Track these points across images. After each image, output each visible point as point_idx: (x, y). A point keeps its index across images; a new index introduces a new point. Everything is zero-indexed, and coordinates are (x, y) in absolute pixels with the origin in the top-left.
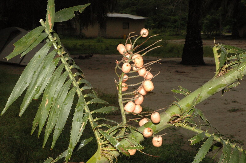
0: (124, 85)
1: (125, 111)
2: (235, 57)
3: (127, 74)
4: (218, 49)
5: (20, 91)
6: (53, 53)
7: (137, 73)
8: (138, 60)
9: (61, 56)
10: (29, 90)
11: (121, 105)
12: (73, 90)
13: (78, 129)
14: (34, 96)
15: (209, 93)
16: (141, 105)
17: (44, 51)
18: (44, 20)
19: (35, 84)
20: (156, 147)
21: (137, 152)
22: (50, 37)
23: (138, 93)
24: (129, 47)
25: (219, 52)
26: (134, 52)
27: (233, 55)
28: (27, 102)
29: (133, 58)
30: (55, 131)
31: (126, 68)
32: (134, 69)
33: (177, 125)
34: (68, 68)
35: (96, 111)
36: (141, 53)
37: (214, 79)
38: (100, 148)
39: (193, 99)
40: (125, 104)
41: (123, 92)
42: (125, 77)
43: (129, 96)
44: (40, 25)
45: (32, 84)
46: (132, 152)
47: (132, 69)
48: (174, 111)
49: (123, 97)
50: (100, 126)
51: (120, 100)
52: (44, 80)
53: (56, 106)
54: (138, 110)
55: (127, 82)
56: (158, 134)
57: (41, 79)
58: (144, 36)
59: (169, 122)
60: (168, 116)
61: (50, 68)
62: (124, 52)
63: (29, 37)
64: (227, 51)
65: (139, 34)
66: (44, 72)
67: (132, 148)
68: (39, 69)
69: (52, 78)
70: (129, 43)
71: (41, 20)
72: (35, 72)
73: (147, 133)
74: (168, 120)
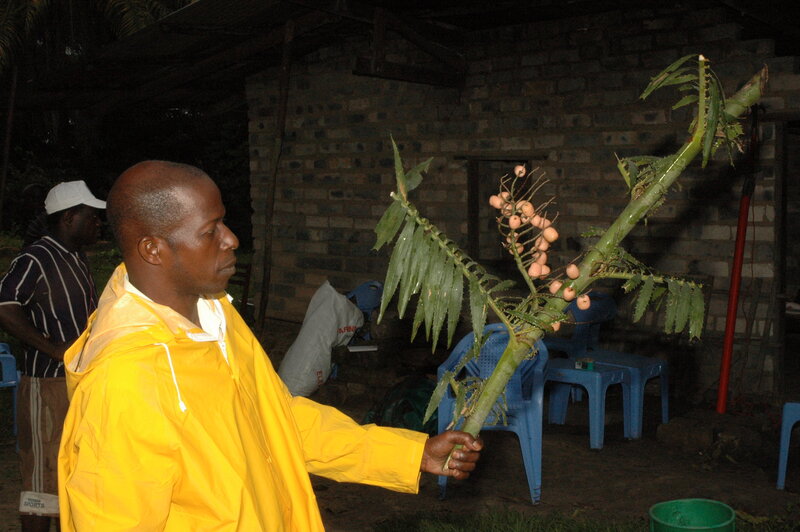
0: (518, 245)
1: (530, 277)
2: (649, 168)
3: (518, 231)
4: (624, 165)
5: (393, 287)
6: (419, 229)
7: (530, 225)
8: (526, 207)
9: (429, 231)
10: (403, 283)
11: (523, 271)
12: (459, 269)
13: (478, 317)
14: (411, 291)
15: (631, 222)
16: (547, 264)
17: (409, 230)
18: (396, 192)
19: (409, 273)
20: (585, 310)
21: (562, 324)
22: (410, 211)
23: (538, 251)
24: (505, 195)
25: (626, 168)
26: (516, 200)
27: (646, 166)
28: (405, 300)
29: (518, 207)
30: (449, 326)
31: (514, 222)
32: (524, 220)
33: (602, 275)
34: (443, 244)
35: (494, 289)
36: (525, 199)
37: (631, 203)
38: (513, 335)
39: (613, 236)
40: (527, 269)
41: (520, 255)
42: (516, 235)
43: (528, 258)
44: (391, 200)
45: (406, 275)
46: (556, 326)
47: (522, 223)
48: (593, 259)
49: (523, 260)
50: (506, 305)
51: (520, 265)
52: (418, 266)
53: (441, 293)
54: (546, 271)
55: (521, 240)
56: (581, 293)
57: (414, 266)
58: (522, 175)
59: (591, 275)
60: (588, 266)
61: (423, 249)
62: (502, 205)
63: (388, 217)
64: (637, 164)
65: (515, 176)
66: (416, 256)
67: (554, 322)
68: (409, 253)
69: (430, 262)
70: (504, 190)
71: (392, 194)
72: (404, 260)
73: (568, 294)
74: (589, 273)
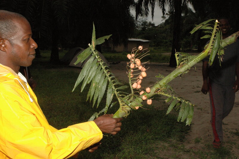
0: (131, 74)
1: (133, 88)
2: (186, 58)
3: (133, 69)
4: (177, 55)
5: (81, 79)
6: (96, 60)
7: (138, 68)
8: (138, 62)
9: (100, 62)
10: (85, 79)
11: (131, 85)
12: (107, 78)
13: (110, 97)
14: (87, 82)
15: (174, 77)
16: (140, 84)
17: (91, 59)
18: (91, 44)
19: (88, 76)
20: (149, 105)
21: (140, 108)
22: (94, 52)
23: (138, 79)
24: (133, 55)
26: (136, 58)
28: (84, 85)
29: (135, 61)
30: (99, 99)
31: (132, 66)
32: (136, 66)
33: (159, 93)
34: (103, 68)
35: (118, 88)
36: (139, 58)
37: (176, 69)
38: (121, 106)
39: (166, 80)
41: (131, 78)
42: (132, 70)
43: (134, 80)
44: (89, 46)
46: (137, 108)
47: (135, 67)
48: (157, 86)
49: (131, 80)
50: (120, 95)
51: (130, 82)
52: (92, 74)
53: (98, 86)
54: (139, 87)
55: (133, 73)
56: (149, 98)
57: (90, 73)
58: (140, 50)
59: (155, 92)
60: (154, 89)
61: (95, 68)
62: (131, 58)
63: (84, 53)
65: (138, 49)
66: (92, 70)
67: (137, 106)
68: (90, 68)
69: (96, 73)
70: (133, 53)
71: (89, 44)
72: (87, 70)
73: (144, 98)
